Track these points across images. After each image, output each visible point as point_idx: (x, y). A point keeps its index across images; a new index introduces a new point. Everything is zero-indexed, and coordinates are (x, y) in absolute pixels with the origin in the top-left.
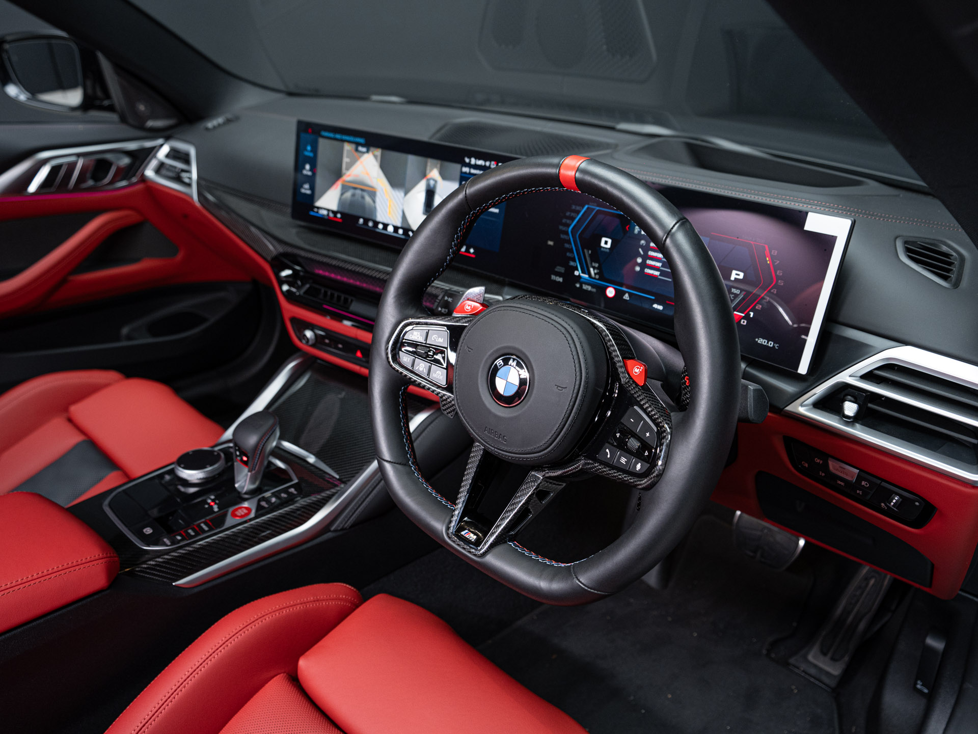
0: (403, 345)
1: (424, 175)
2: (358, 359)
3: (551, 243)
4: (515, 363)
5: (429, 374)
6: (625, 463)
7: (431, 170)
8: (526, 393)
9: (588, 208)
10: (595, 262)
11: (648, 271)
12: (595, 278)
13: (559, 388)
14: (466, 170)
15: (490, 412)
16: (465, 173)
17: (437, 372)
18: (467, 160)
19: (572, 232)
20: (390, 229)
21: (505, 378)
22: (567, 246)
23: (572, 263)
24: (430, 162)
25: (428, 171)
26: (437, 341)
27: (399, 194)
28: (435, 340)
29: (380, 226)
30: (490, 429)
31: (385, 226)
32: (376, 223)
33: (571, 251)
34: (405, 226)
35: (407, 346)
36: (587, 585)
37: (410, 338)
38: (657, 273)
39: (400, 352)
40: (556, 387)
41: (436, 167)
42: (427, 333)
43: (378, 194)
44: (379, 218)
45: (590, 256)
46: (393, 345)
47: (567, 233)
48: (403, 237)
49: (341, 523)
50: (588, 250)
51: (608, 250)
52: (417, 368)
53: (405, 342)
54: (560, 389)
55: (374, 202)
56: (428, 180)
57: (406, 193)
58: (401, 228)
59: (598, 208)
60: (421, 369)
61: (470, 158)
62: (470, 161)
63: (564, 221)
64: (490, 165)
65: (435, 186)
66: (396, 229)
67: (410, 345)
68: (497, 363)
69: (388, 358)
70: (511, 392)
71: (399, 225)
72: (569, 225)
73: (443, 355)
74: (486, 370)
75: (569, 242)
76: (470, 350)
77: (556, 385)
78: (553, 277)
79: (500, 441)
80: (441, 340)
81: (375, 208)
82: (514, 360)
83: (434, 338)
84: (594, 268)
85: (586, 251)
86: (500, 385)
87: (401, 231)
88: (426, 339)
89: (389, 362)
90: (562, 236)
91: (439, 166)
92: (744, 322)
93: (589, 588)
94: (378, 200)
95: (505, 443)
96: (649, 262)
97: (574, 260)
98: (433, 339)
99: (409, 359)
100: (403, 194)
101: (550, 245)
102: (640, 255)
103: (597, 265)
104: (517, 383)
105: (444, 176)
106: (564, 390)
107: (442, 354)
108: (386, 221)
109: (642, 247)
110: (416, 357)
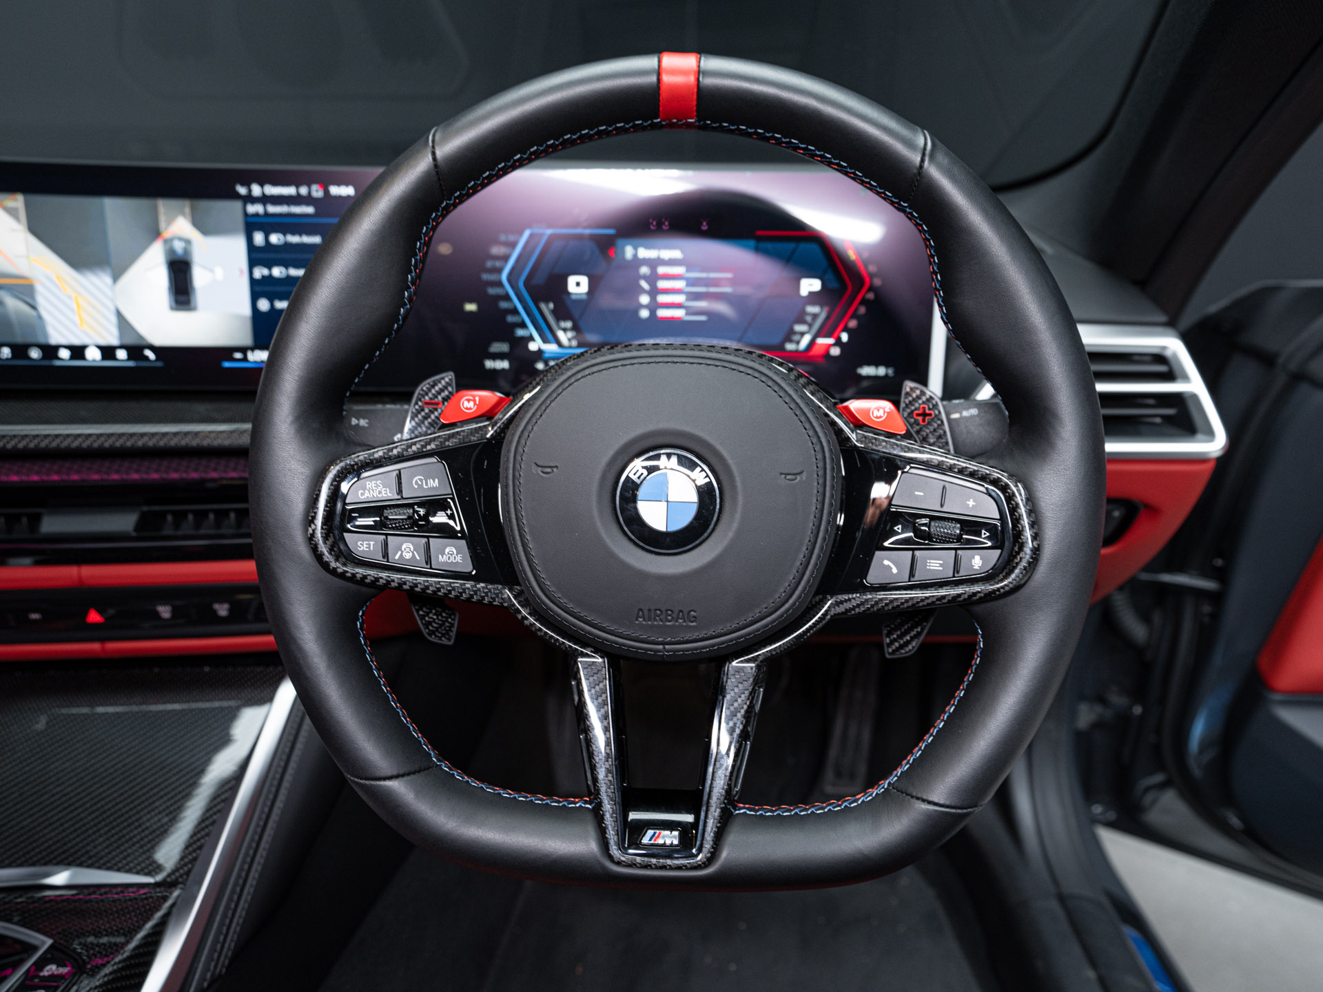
0: (348, 516)
1: (156, 234)
2: (96, 626)
3: (471, 307)
4: (674, 459)
5: (428, 560)
6: (941, 568)
7: (170, 221)
8: (717, 510)
9: (531, 236)
10: (565, 319)
11: (662, 313)
12: (570, 347)
13: (788, 477)
14: (253, 209)
15: (643, 576)
16: (257, 215)
17: (447, 550)
18: (242, 190)
19: (509, 280)
20: (93, 355)
21: (661, 495)
22: (504, 305)
23: (520, 332)
24: (163, 205)
25: (162, 225)
26: (425, 487)
27: (99, 281)
28: (421, 487)
29: (64, 354)
30: (650, 610)
31: (78, 352)
32: (50, 351)
33: (515, 311)
34: (130, 341)
35: (360, 517)
36: (948, 803)
37: (363, 498)
38: (679, 313)
39: (346, 535)
40: (783, 476)
41: (184, 214)
42: (399, 477)
43: (39, 288)
44: (55, 338)
45: (554, 312)
46: (324, 524)
47: (499, 284)
48: (131, 364)
49: (206, 969)
50: (547, 301)
51: (584, 297)
52: (397, 557)
53: (353, 510)
54: (793, 477)
55: (34, 307)
56: (167, 242)
57: (116, 277)
58: (121, 347)
59: (549, 232)
60: (408, 556)
61: (247, 184)
62: (250, 191)
63: (489, 264)
64: (309, 193)
65: (187, 252)
66: (108, 352)
67: (365, 511)
68: (631, 475)
69: (318, 557)
70: (683, 520)
71: (114, 341)
72: (500, 271)
73: (449, 512)
74: (607, 497)
75: (507, 298)
76: (549, 470)
77: (781, 474)
78: (489, 364)
79: (681, 625)
80: (433, 483)
81: (40, 317)
82: (669, 456)
83: (416, 482)
84: (565, 330)
85: (543, 306)
86: (654, 515)
87: (122, 354)
88: (400, 491)
89: (325, 565)
90: (492, 291)
91: (187, 210)
92: (835, 351)
93: (959, 808)
94: (41, 301)
95: (694, 624)
96: (662, 299)
97: (523, 325)
98: (416, 487)
99: (372, 543)
100: (108, 279)
101: (471, 313)
102: (643, 291)
103: (569, 324)
104: (693, 497)
105: (205, 228)
106: (799, 477)
107: (445, 510)
108: (76, 342)
109: (645, 278)
110: (387, 535)
